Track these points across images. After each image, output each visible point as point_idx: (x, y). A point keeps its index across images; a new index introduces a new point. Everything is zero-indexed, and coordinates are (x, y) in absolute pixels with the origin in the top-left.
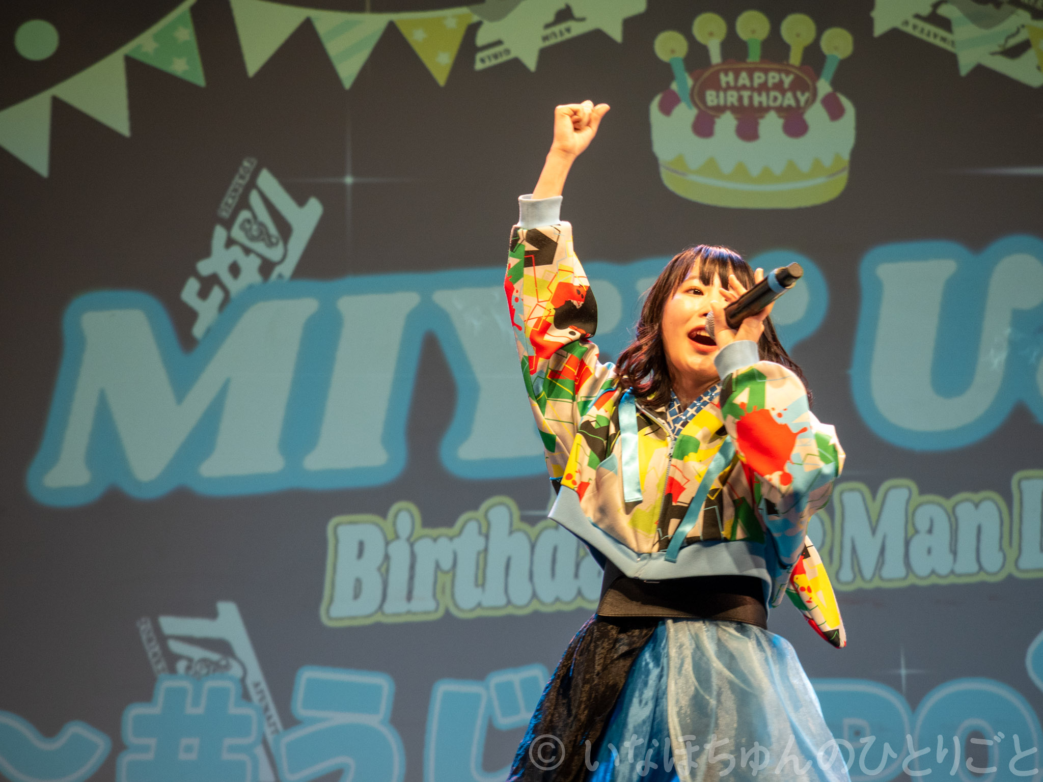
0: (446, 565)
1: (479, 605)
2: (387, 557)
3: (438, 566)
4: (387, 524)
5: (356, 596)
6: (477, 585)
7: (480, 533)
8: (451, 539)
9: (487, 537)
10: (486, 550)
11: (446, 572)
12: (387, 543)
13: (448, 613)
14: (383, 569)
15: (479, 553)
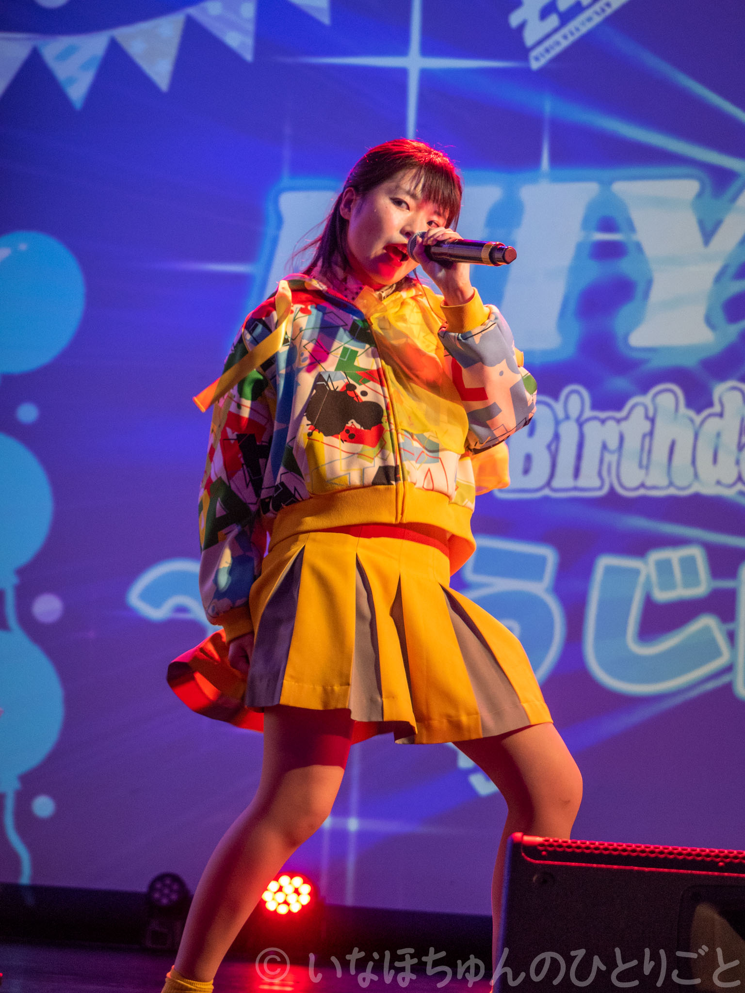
0: (613, 444)
1: (643, 485)
2: (557, 437)
3: (604, 447)
4: (559, 407)
5: (526, 471)
6: (641, 466)
7: (647, 417)
8: (618, 421)
9: (652, 421)
10: (651, 433)
11: (612, 452)
12: (557, 423)
13: (612, 490)
14: (553, 447)
15: (644, 436)
